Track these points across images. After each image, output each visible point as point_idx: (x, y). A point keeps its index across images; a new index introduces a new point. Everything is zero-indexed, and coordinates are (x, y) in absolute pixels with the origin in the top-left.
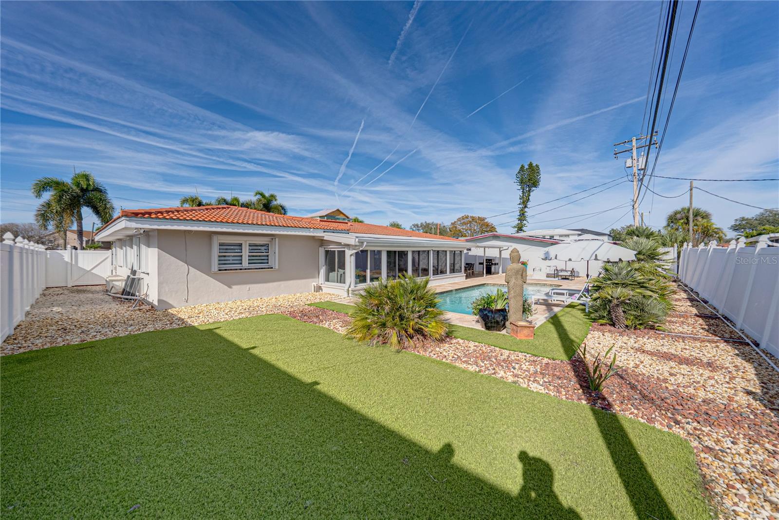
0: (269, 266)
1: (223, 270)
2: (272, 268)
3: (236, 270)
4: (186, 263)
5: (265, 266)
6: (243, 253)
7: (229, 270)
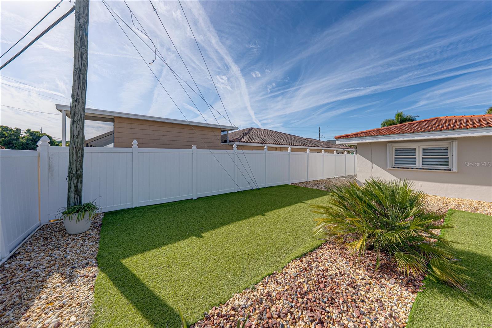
0: (448, 168)
1: (396, 168)
2: (450, 170)
3: (408, 168)
4: (371, 162)
5: (442, 167)
6: (417, 156)
7: (401, 168)
